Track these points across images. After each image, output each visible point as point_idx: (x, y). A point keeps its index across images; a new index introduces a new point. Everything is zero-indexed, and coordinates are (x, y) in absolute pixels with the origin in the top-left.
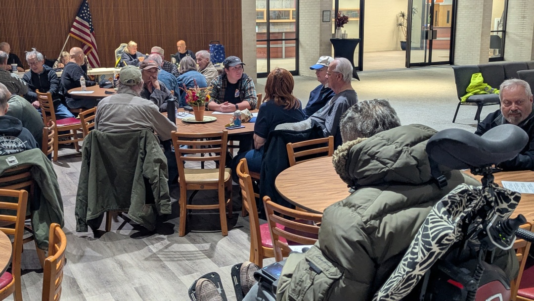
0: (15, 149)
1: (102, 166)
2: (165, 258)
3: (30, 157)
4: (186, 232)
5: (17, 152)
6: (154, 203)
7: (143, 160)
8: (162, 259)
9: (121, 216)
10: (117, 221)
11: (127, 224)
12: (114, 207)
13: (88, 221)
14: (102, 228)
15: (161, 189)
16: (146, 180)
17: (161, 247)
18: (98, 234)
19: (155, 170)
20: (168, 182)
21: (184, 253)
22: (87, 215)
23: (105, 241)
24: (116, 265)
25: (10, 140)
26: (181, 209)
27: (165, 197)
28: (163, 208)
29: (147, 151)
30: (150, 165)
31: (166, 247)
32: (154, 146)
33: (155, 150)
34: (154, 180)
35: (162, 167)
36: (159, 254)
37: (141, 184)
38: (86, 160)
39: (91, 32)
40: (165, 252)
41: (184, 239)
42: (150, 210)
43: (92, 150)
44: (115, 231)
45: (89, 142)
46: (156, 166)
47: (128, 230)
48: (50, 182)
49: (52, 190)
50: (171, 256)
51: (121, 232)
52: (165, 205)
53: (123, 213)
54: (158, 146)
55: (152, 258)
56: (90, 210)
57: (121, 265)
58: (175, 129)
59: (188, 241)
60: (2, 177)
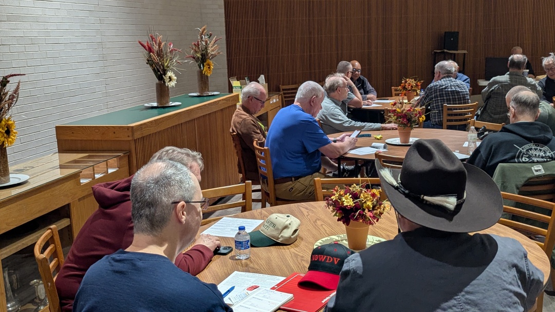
0: (542, 157)
25: (539, 148)
60: (525, 185)
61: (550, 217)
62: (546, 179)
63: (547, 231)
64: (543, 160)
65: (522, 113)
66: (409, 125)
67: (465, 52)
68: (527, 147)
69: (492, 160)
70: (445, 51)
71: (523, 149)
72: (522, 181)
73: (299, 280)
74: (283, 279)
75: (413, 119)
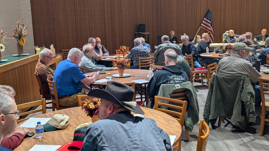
0: (179, 81)
1: (219, 93)
2: (252, 146)
3: (186, 85)
4: (264, 134)
5: (180, 83)
6: (246, 115)
7: (241, 92)
8: (250, 147)
9: (226, 120)
10: (224, 122)
11: (229, 124)
12: (223, 114)
13: (210, 120)
14: (216, 124)
15: (251, 109)
16: (242, 103)
17: (249, 140)
18: (214, 127)
19: (248, 98)
20: (255, 105)
21: (263, 146)
22: (210, 117)
23: (218, 131)
24: (224, 145)
25: (178, 77)
26: (261, 121)
27: (252, 113)
28: (251, 119)
29: (244, 87)
30: (245, 95)
31: (252, 140)
32: (248, 85)
33: (248, 87)
34: (247, 103)
35: (252, 96)
36: (248, 143)
37: (239, 105)
38: (211, 89)
39: (211, 25)
40: (251, 143)
41: (262, 137)
42: (243, 119)
43: (214, 84)
44: (223, 127)
45: (213, 80)
46: (248, 96)
47: (229, 128)
48: (194, 98)
49: (194, 102)
50: (255, 146)
51: (226, 128)
52: (252, 117)
53: (227, 118)
54: (250, 85)
55: (244, 145)
56: (211, 114)
57: (227, 146)
58: (261, 76)
59: (265, 139)
60: (172, 93)
61: (182, 107)
62: (181, 90)
63: (181, 113)
64: (179, 82)
65: (170, 61)
66: (123, 68)
67: (149, 33)
68: (173, 76)
69: (158, 83)
70: (140, 33)
71: (171, 77)
72: (172, 91)
73: (68, 146)
74: (60, 146)
75: (124, 65)
